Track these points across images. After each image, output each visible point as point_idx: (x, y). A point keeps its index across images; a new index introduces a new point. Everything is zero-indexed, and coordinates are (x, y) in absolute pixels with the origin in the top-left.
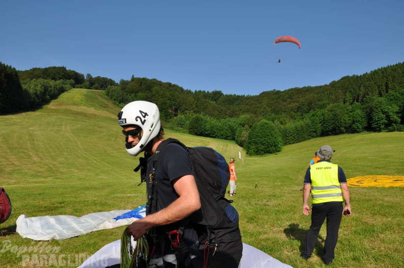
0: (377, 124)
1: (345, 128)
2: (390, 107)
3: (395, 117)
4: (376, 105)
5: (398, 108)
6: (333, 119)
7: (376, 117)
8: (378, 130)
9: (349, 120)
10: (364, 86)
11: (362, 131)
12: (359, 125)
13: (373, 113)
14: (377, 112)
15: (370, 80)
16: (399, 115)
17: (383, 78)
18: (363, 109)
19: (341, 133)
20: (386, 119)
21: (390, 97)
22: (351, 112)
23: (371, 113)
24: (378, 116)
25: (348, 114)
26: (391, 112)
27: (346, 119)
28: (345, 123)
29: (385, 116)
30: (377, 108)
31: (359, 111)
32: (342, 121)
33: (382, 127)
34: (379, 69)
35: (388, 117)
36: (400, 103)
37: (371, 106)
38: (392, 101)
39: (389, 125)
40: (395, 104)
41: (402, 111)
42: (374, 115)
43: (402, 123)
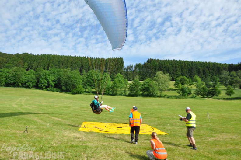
0: (42, 85)
1: (22, 84)
2: (50, 77)
3: (52, 83)
4: (44, 74)
5: (54, 79)
6: (15, 77)
7: (42, 81)
8: (41, 89)
9: (25, 79)
10: (37, 62)
11: (32, 88)
12: (31, 84)
13: (41, 78)
14: (43, 79)
15: (40, 59)
16: (54, 82)
17: (47, 60)
18: (35, 75)
19: (18, 86)
20: (47, 84)
22: (27, 75)
23: (39, 78)
24: (43, 81)
25: (25, 75)
26: (51, 80)
27: (24, 78)
28: (22, 81)
29: (47, 81)
30: (43, 76)
31: (33, 75)
32: (21, 79)
34: (45, 54)
35: (48, 82)
36: (55, 76)
37: (40, 74)
38: (52, 74)
39: (48, 87)
40: (53, 76)
41: (56, 81)
42: (41, 80)
43: (55, 87)
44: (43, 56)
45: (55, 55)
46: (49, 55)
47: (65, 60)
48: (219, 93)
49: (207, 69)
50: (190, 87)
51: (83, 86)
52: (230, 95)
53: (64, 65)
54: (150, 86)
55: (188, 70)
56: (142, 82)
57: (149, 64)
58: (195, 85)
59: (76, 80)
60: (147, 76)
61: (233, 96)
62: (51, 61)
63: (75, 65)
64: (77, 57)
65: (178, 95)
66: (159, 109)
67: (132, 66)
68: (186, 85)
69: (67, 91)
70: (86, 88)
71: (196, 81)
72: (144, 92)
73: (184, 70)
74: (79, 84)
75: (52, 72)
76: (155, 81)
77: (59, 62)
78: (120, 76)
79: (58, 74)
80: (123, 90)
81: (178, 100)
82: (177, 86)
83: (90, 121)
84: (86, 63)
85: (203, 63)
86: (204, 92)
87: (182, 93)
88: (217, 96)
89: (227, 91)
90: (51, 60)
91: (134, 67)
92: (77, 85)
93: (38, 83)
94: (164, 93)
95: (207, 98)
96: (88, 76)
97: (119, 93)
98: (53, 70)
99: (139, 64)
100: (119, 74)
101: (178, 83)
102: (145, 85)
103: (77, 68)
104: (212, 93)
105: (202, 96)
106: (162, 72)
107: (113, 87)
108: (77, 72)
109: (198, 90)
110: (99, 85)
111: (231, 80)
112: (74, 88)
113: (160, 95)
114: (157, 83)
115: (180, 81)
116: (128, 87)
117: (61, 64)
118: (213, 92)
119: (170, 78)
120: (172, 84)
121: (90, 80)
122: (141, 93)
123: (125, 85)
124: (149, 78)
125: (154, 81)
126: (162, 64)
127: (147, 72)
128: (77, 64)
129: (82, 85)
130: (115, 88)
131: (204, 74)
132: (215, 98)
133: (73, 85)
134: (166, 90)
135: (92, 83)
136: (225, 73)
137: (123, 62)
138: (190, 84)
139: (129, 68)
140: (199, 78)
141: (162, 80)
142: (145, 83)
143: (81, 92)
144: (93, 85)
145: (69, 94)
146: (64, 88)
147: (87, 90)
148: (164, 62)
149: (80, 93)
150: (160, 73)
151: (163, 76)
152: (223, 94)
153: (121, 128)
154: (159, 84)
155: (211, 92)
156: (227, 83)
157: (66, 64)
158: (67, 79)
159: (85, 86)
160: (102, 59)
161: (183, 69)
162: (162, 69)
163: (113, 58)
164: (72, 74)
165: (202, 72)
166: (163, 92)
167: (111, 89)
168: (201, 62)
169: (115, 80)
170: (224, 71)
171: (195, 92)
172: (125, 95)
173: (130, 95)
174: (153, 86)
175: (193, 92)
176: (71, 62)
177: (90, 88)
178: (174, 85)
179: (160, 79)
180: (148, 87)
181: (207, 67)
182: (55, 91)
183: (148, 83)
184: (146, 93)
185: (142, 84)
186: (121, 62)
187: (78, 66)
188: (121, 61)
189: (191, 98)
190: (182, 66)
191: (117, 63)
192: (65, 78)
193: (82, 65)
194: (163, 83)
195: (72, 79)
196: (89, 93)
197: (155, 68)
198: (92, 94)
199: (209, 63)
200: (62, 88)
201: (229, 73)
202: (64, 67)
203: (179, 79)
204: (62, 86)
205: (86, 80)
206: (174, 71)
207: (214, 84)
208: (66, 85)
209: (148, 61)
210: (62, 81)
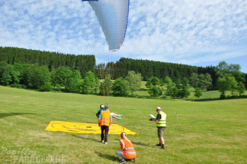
0: (5, 81)
2: (15, 72)
3: (17, 79)
4: (8, 69)
5: (20, 74)
7: (6, 76)
8: (4, 85)
13: (4, 73)
14: (6, 73)
16: (19, 78)
17: (12, 53)
20: (11, 79)
21: (17, 66)
23: (2, 73)
26: (16, 75)
29: (11, 76)
30: (7, 71)
33: (8, 83)
34: (10, 47)
35: (13, 78)
36: (21, 71)
37: (3, 68)
38: (17, 69)
39: (12, 83)
40: (19, 71)
41: (22, 76)
42: (4, 74)
43: (20, 83)
44: (7, 49)
45: (21, 49)
46: (14, 48)
47: (33, 54)
48: (188, 94)
49: (178, 71)
50: (161, 87)
51: (51, 83)
52: (198, 97)
53: (31, 60)
54: (122, 86)
55: (160, 71)
56: (113, 81)
57: (122, 63)
58: (166, 86)
59: (43, 77)
60: (119, 75)
61: (201, 98)
62: (17, 55)
63: (44, 60)
64: (47, 52)
65: (149, 95)
66: (130, 109)
67: (104, 65)
68: (157, 86)
69: (34, 88)
70: (55, 86)
71: (167, 82)
72: (116, 91)
73: (156, 71)
74: (47, 81)
75: (18, 67)
76: (127, 81)
77: (26, 56)
78: (91, 74)
79: (24, 70)
80: (94, 88)
81: (149, 100)
82: (148, 86)
83: (58, 120)
84: (56, 59)
85: (175, 64)
86: (174, 93)
87: (153, 93)
88: (186, 97)
89: (196, 93)
90: (16, 53)
91: (106, 65)
92: (45, 82)
93: (1, 78)
94: (135, 93)
95: (176, 99)
96: (57, 72)
97: (89, 91)
98: (19, 64)
99: (111, 62)
100: (90, 72)
101: (150, 84)
102: (116, 84)
103: (46, 63)
104: (182, 95)
105: (172, 97)
106: (134, 72)
107: (83, 86)
108: (46, 68)
109: (168, 91)
110: (68, 82)
111: (200, 82)
112: (42, 84)
113: (132, 95)
114: (129, 83)
115: (152, 81)
116: (99, 86)
117: (28, 59)
118: (183, 93)
119: (142, 78)
120: (143, 84)
121: (60, 77)
122: (112, 92)
123: (96, 84)
124: (121, 77)
125: (125, 81)
126: (134, 64)
127: (119, 71)
128: (46, 60)
129: (51, 81)
130: (85, 86)
131: (175, 75)
132: (184, 99)
133: (41, 82)
134: (137, 90)
135: (61, 80)
136: (195, 75)
137: (95, 60)
138: (161, 84)
139: (101, 66)
140: (170, 79)
141: (134, 79)
142: (117, 82)
143: (49, 89)
144: (62, 83)
145: (36, 91)
146: (30, 84)
147: (56, 88)
148: (137, 62)
149: (48, 91)
150: (131, 73)
151: (135, 76)
152: (192, 95)
153: (90, 127)
154: (130, 83)
155: (180, 93)
156: (196, 85)
157: (34, 59)
158: (34, 76)
159: (54, 83)
160: (73, 55)
161: (155, 69)
162: (135, 68)
163: (84, 55)
164: (40, 69)
165: (173, 73)
166: (134, 91)
167: (81, 87)
168: (173, 63)
169: (86, 78)
170: (194, 73)
171: (165, 93)
172: (96, 94)
173: (100, 94)
174: (124, 86)
175: (163, 93)
176: (39, 57)
177: (59, 86)
178: (146, 85)
179: (132, 78)
180: (119, 87)
181: (178, 69)
182: (20, 88)
183: (120, 82)
184: (117, 92)
185: (114, 83)
186: (93, 60)
187: (46, 62)
188: (93, 58)
189: (161, 99)
190: (154, 67)
191: (88, 60)
192: (32, 73)
193: (51, 61)
194: (134, 83)
195: (40, 76)
196: (58, 90)
197: (128, 68)
198: (61, 92)
199: (180, 64)
200: (28, 85)
201: (198, 75)
202: (31, 62)
203: (150, 79)
204: (28, 82)
205: (55, 77)
206: (146, 71)
207: (184, 85)
208: (33, 81)
209: (120, 60)
210: (29, 77)
